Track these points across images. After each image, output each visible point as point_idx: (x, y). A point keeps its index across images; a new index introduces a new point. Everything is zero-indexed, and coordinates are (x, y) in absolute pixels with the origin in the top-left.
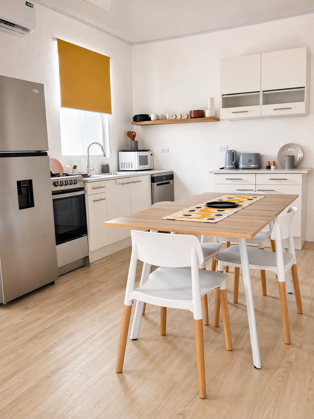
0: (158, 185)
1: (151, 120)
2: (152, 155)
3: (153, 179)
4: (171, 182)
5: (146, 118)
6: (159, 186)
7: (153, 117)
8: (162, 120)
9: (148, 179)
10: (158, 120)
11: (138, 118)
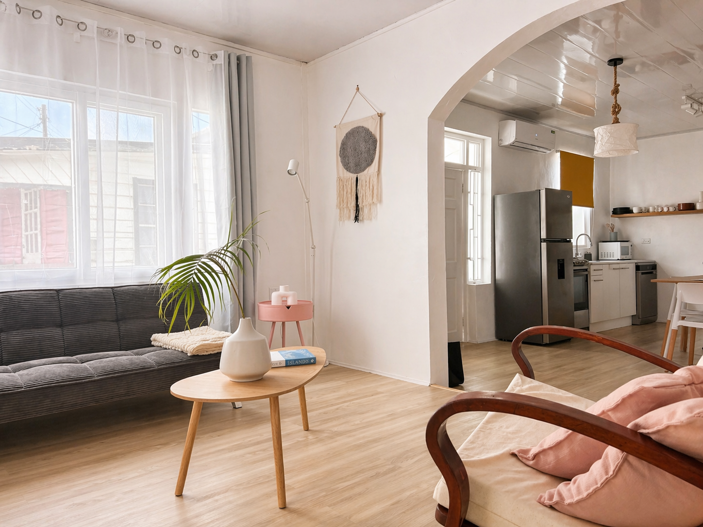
0: (643, 273)
1: (633, 213)
2: (631, 246)
3: (638, 268)
4: (654, 272)
5: (627, 211)
6: (644, 275)
7: (635, 210)
8: (645, 212)
9: (632, 267)
10: (641, 212)
11: (618, 210)
